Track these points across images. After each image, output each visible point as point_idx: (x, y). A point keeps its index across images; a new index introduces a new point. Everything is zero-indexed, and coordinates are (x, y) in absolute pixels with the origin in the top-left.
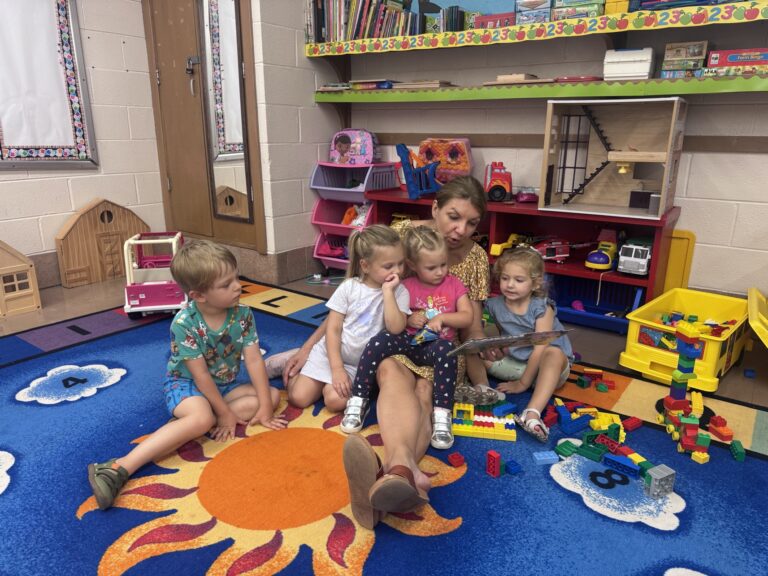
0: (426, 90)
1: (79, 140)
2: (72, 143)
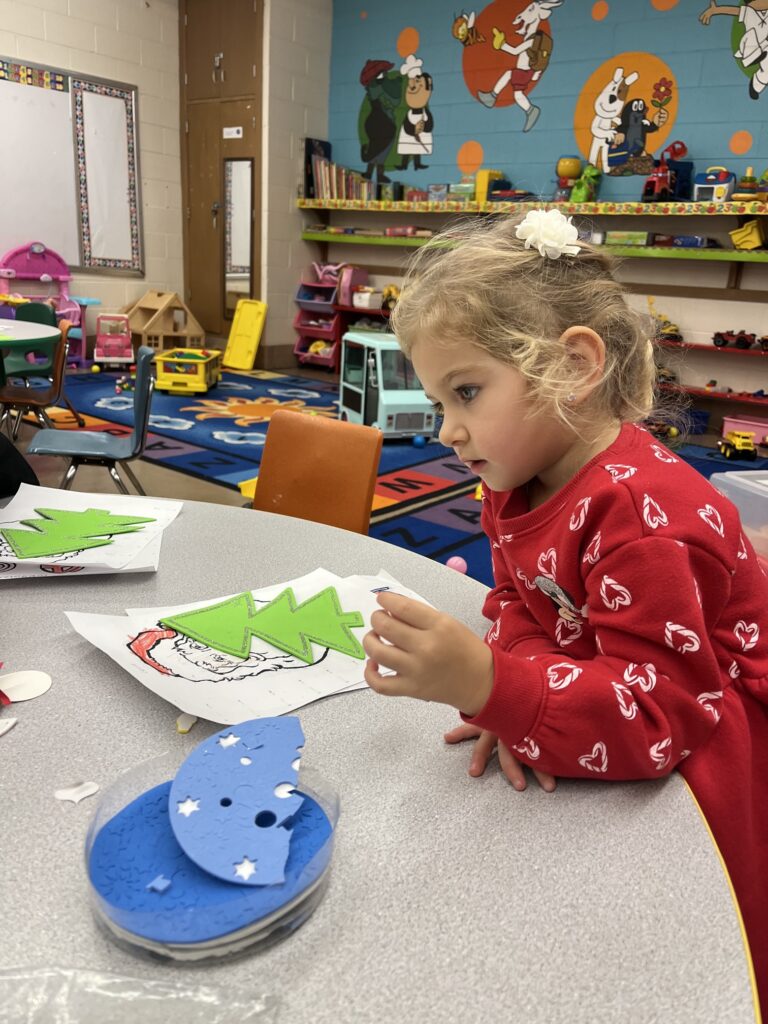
0: (374, 236)
1: (135, 256)
2: (130, 258)
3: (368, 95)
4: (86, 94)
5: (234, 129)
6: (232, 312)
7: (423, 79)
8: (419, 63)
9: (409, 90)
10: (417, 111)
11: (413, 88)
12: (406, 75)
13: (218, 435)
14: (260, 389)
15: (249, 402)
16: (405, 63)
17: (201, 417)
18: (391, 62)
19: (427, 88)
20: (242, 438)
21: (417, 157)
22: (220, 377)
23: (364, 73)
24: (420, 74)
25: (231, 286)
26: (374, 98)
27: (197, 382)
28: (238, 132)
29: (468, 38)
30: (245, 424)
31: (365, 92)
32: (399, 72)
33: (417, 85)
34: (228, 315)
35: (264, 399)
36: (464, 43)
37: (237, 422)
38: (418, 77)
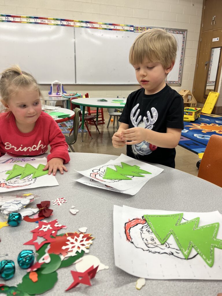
1: (179, 80)
2: (177, 81)
6: (207, 96)
13: (195, 135)
14: (213, 120)
15: (208, 125)
17: (191, 129)
20: (203, 137)
22: (199, 116)
25: (208, 88)
27: (192, 118)
30: (205, 132)
34: (206, 97)
35: (213, 124)
37: (202, 131)
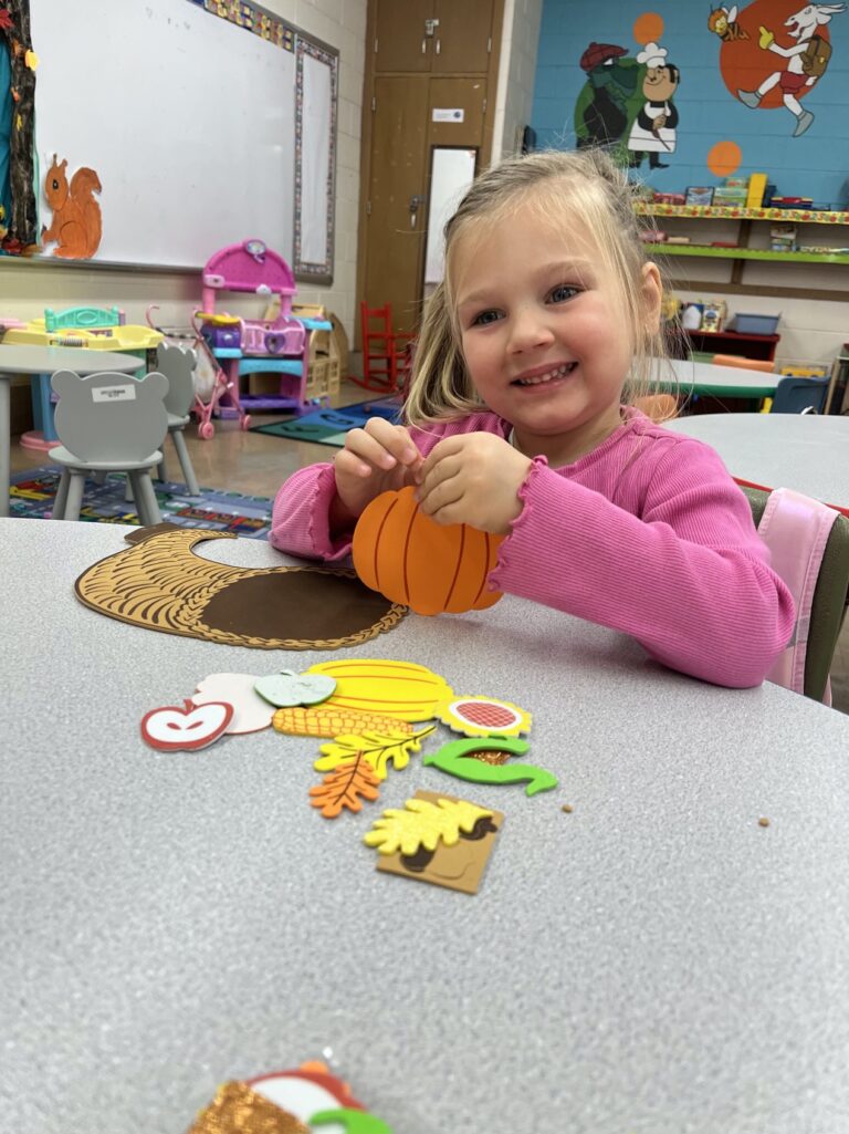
3: (591, 81)
4: (306, 58)
5: (452, 112)
7: (666, 72)
8: (663, 52)
9: (647, 80)
10: (655, 104)
11: (653, 79)
12: (645, 64)
16: (643, 50)
18: (625, 48)
19: (672, 80)
21: (654, 156)
23: (586, 56)
24: (663, 64)
26: (599, 84)
28: (457, 115)
29: (727, 33)
31: (586, 78)
32: (635, 60)
33: (659, 77)
36: (723, 38)
38: (660, 67)
